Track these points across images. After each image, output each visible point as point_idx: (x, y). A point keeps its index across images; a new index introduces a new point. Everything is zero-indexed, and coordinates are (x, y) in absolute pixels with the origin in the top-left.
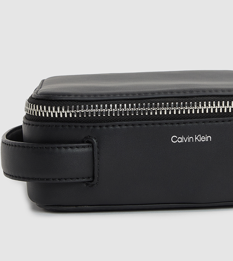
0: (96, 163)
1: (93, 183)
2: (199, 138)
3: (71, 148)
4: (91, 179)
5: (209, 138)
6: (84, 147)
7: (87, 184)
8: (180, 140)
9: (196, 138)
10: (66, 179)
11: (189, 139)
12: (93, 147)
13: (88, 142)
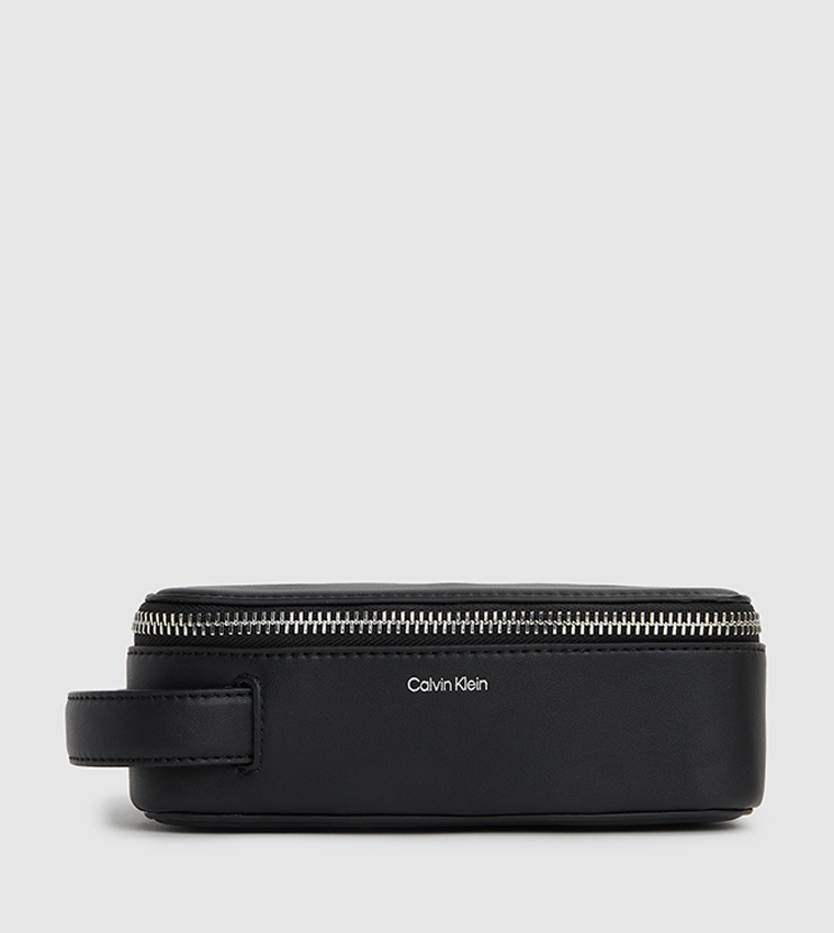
0: (258, 728)
1: (250, 767)
2: (463, 683)
3: (205, 696)
4: (247, 760)
5: (483, 684)
6: (240, 695)
7: (240, 771)
8: (425, 686)
9: (458, 684)
10: (193, 759)
11: (443, 684)
12: (251, 694)
13: (244, 685)
